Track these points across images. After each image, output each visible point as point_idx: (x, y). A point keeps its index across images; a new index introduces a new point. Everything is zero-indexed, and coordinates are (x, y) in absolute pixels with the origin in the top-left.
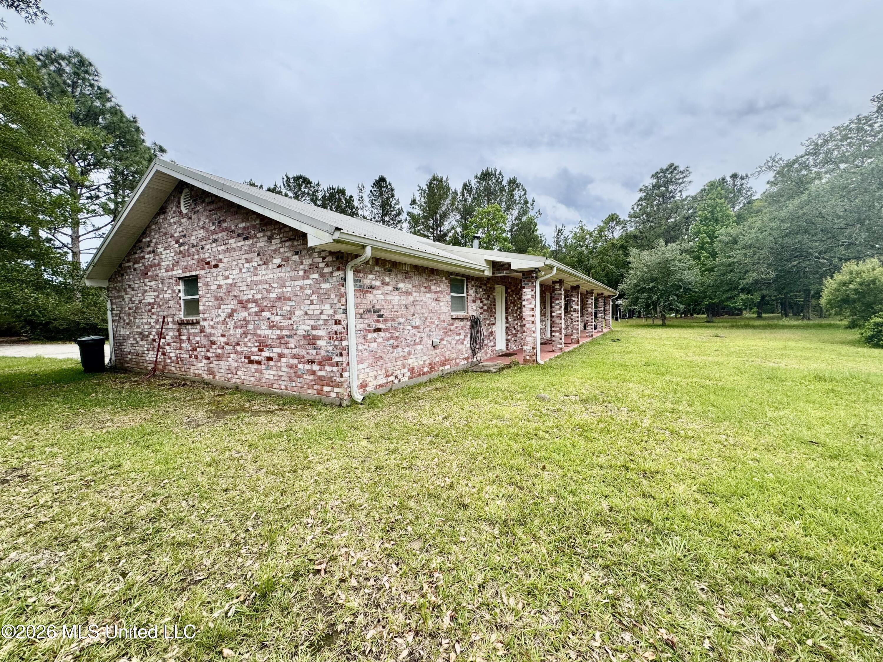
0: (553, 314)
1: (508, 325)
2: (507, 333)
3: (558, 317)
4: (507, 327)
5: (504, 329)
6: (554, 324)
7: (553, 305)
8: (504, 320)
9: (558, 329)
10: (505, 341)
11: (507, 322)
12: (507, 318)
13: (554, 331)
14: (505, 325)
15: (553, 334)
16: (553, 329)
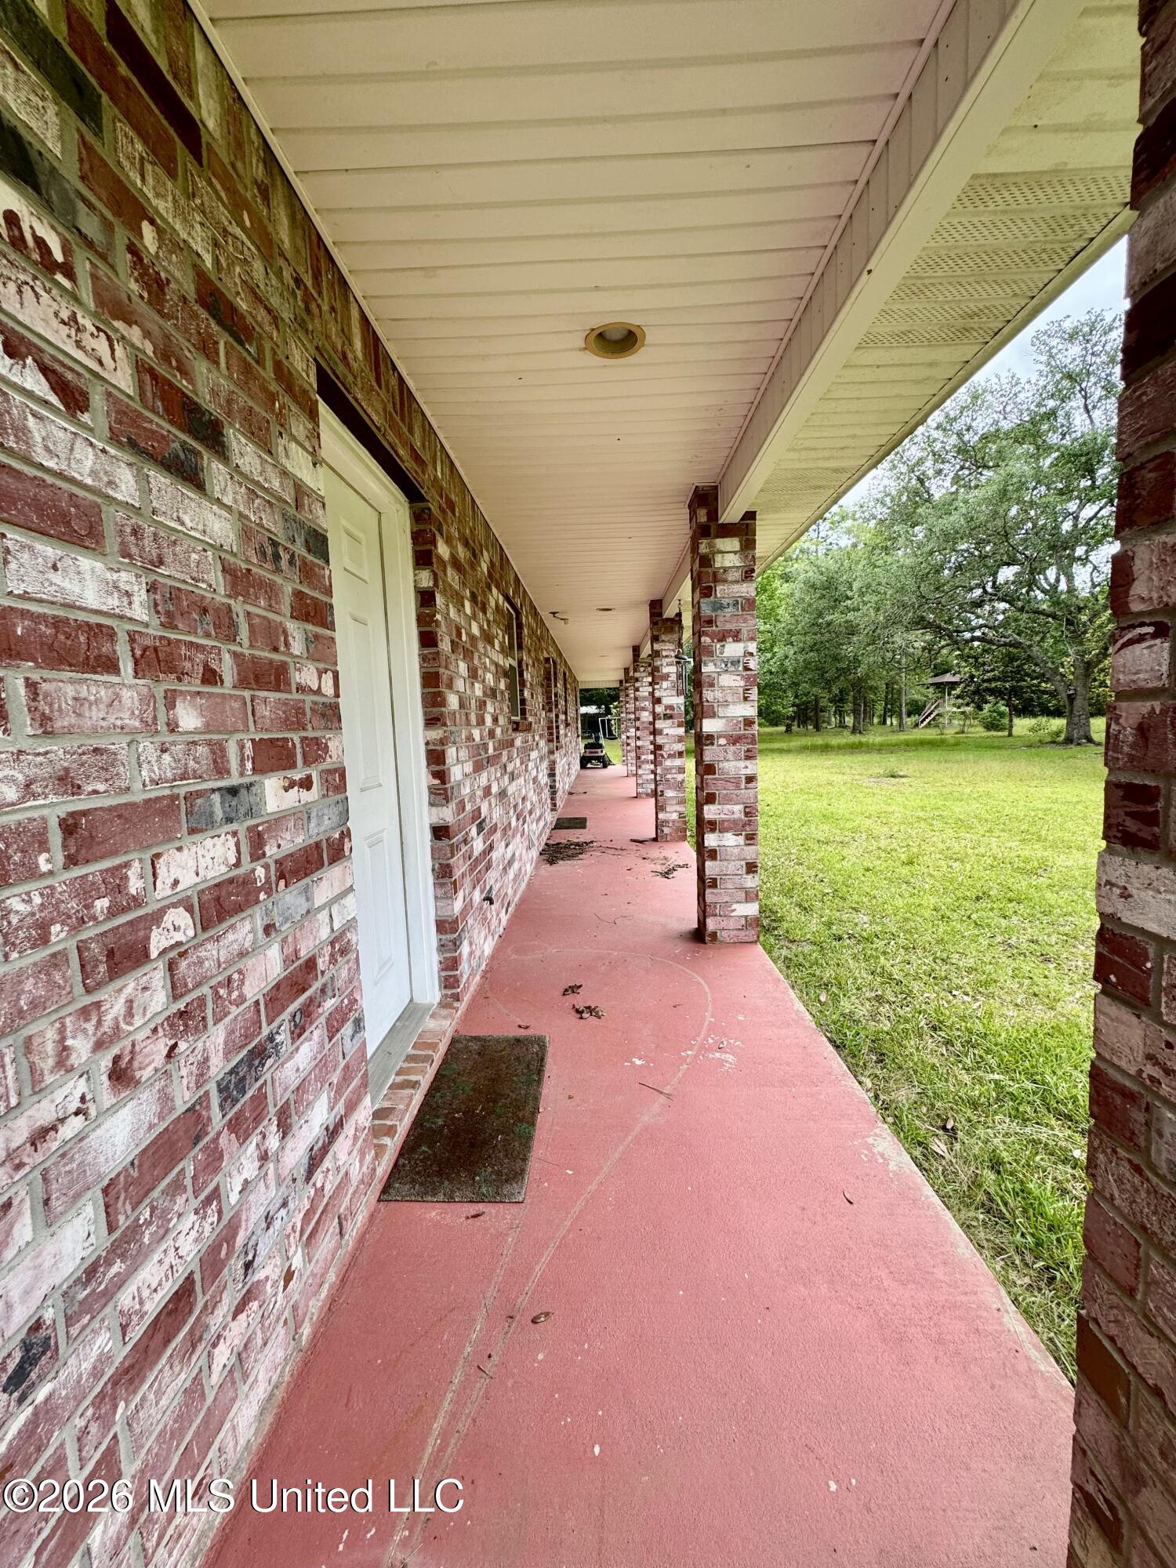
0: (709, 726)
1: (447, 815)
2: (443, 873)
3: (735, 740)
4: (440, 832)
5: (422, 842)
6: (714, 785)
7: (708, 669)
8: (420, 777)
9: (737, 810)
10: (429, 938)
11: (441, 788)
12: (436, 758)
13: (713, 826)
14: (423, 816)
15: (711, 840)
16: (710, 812)
